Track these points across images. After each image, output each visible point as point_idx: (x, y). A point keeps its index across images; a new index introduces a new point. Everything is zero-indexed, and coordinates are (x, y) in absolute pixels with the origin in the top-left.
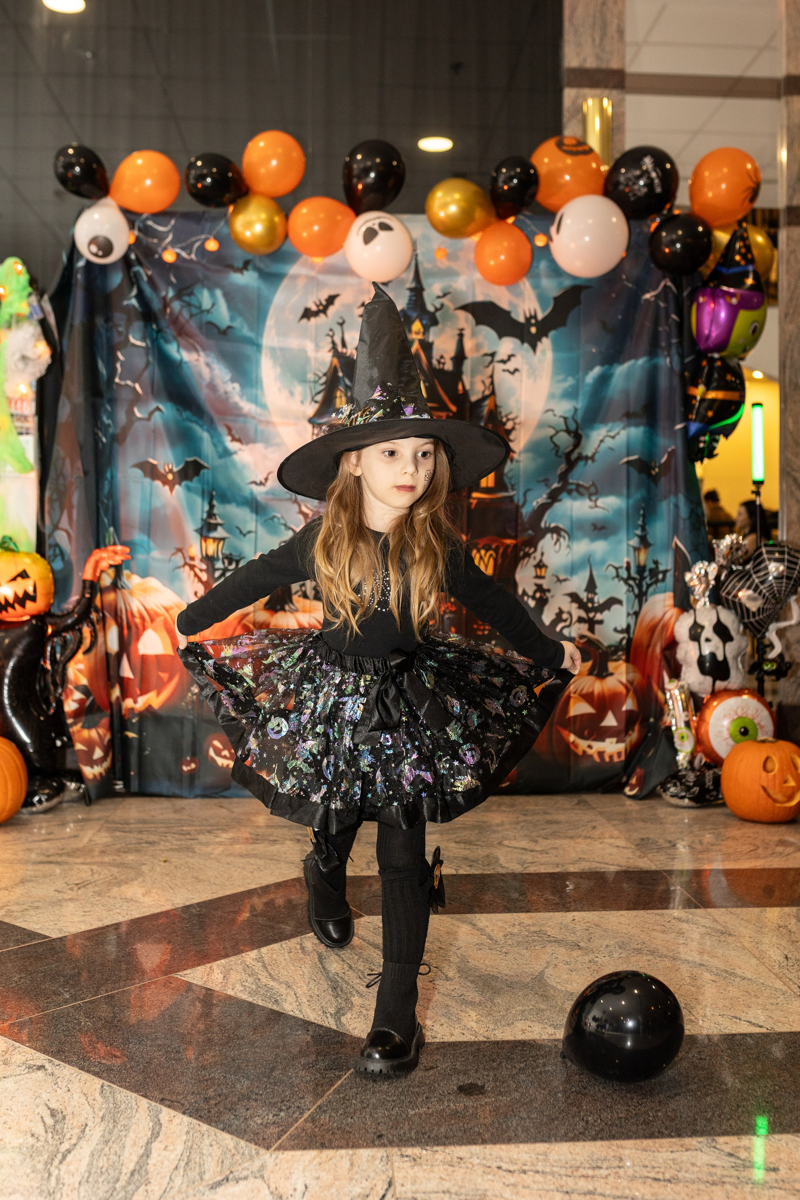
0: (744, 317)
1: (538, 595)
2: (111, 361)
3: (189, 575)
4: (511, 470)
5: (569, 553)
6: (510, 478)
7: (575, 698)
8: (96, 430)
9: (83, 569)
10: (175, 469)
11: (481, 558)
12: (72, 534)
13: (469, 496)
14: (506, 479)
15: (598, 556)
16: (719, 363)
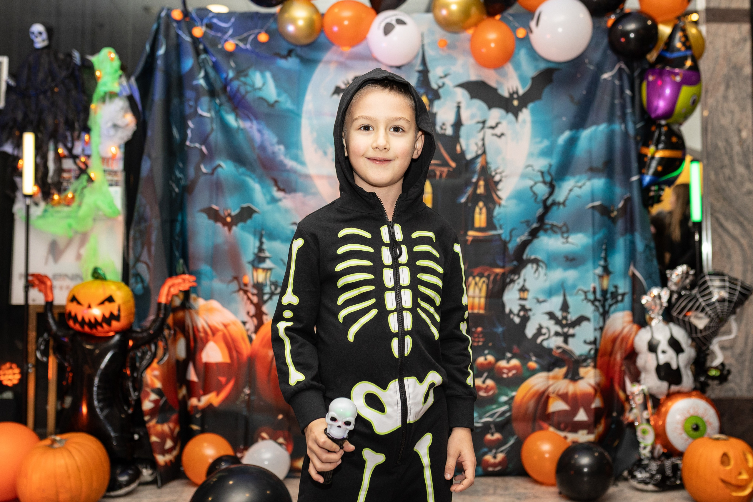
0: (686, 92)
1: (522, 313)
2: (183, 128)
3: (243, 299)
4: (499, 214)
5: (546, 280)
6: (499, 220)
7: (554, 398)
8: (171, 183)
9: (158, 293)
10: (233, 213)
11: (476, 284)
12: (150, 264)
13: (466, 234)
14: (495, 221)
15: (570, 282)
16: (664, 129)
